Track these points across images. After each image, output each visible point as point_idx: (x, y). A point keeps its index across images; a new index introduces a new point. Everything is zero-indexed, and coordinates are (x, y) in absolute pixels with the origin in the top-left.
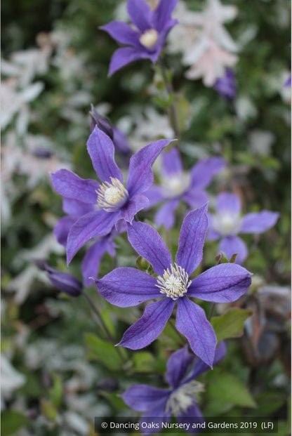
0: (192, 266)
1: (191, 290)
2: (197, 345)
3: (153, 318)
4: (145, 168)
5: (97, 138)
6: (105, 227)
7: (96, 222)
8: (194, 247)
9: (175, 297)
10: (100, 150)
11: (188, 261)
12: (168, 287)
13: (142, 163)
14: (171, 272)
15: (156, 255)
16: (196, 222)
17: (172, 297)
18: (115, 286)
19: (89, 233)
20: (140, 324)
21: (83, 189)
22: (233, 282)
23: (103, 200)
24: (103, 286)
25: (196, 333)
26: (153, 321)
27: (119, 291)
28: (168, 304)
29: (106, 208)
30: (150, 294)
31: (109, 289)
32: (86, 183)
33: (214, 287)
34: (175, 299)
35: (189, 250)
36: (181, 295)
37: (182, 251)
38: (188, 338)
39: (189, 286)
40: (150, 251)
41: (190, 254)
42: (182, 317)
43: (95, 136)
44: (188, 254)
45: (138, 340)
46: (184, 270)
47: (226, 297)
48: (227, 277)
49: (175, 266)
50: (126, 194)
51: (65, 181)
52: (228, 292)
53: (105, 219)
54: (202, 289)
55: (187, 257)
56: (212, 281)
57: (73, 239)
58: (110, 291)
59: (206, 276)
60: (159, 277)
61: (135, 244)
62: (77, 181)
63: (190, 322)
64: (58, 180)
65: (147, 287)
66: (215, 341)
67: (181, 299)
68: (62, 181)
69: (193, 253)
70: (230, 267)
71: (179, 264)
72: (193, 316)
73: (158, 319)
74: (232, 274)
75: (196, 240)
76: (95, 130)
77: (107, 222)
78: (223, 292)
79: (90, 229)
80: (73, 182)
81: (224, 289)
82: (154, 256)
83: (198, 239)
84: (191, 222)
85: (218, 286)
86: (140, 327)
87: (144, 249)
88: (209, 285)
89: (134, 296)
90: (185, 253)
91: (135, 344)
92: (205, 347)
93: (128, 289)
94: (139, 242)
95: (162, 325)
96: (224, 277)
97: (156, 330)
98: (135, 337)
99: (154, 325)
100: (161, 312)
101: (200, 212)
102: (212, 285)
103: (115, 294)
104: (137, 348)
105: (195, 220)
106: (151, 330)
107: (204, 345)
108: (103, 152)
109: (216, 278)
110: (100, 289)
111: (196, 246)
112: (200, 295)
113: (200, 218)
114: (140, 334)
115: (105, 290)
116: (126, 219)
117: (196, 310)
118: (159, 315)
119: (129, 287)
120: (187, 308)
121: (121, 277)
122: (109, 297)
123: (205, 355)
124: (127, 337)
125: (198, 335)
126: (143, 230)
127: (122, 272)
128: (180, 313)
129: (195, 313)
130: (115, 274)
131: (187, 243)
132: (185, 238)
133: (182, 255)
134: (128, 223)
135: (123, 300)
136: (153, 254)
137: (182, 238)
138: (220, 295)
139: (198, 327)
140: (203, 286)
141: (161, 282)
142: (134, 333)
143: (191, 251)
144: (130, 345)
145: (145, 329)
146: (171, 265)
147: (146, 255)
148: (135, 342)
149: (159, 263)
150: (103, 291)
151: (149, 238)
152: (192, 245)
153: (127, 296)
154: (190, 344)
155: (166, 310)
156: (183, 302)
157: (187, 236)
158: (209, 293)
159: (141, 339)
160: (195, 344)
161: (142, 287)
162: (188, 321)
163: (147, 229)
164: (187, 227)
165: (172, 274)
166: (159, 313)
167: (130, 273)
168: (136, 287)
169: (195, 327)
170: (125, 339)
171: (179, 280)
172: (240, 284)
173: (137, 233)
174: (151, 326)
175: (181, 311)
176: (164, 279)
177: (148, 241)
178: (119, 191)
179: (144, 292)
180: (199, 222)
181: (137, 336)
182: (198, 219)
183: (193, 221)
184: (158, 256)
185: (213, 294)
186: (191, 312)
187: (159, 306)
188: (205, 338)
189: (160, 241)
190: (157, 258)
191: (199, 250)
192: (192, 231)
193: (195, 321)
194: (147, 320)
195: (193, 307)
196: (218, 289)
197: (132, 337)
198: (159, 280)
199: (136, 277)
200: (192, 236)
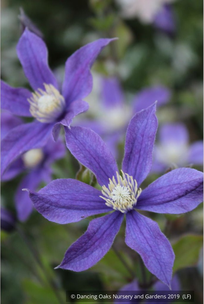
0: (140, 175)
1: (141, 201)
2: (152, 262)
3: (98, 236)
4: (82, 72)
5: (27, 43)
6: (40, 140)
7: (28, 136)
8: (142, 152)
9: (123, 210)
10: (31, 55)
11: (136, 170)
12: (114, 198)
13: (80, 67)
14: (117, 183)
15: (99, 164)
16: (144, 124)
17: (119, 209)
18: (53, 200)
19: (21, 147)
20: (83, 241)
21: (14, 100)
22: (189, 187)
23: (37, 109)
24: (40, 199)
25: (149, 249)
26: (99, 239)
27: (58, 206)
28: (114, 220)
29: (40, 118)
30: (94, 208)
31: (47, 203)
32: (16, 93)
34: (123, 212)
35: (137, 156)
36: (130, 206)
37: (129, 158)
38: (140, 254)
39: (138, 195)
40: (93, 160)
41: (138, 163)
42: (132, 233)
43: (25, 39)
44: (136, 161)
45: (82, 260)
46: (132, 177)
47: (182, 206)
48: (182, 184)
49: (121, 174)
52: (184, 201)
53: (39, 133)
54: (153, 199)
55: (135, 165)
56: (165, 190)
57: (5, 155)
58: (47, 205)
59: (157, 185)
60: (104, 188)
61: (75, 152)
62: (7, 91)
63: (142, 237)
65: (90, 201)
66: (172, 256)
67: (130, 212)
69: (141, 160)
70: (184, 173)
71: (127, 171)
72: (144, 231)
73: (105, 236)
74: (187, 179)
75: (144, 146)
76: (25, 34)
77: (41, 135)
78: (178, 201)
81: (180, 197)
82: (97, 165)
83: (146, 143)
84: (138, 125)
85: (173, 194)
86: (83, 245)
87: (85, 157)
88: (162, 194)
89: (75, 211)
90: (132, 160)
91: (78, 266)
92: (161, 263)
93: (68, 203)
94: (79, 149)
95: (109, 243)
96: (179, 184)
97: (103, 248)
98: (78, 257)
99: (100, 243)
100: (108, 229)
101: (148, 113)
102: (166, 194)
103: (54, 209)
104: (81, 269)
105: (143, 122)
106: (97, 249)
107: (159, 262)
108: (35, 57)
109: (169, 186)
110: (36, 203)
111: (145, 152)
112: (152, 207)
113: (148, 120)
114: (84, 253)
115: (42, 204)
116: (63, 123)
117: (147, 224)
118: (105, 231)
119: (69, 201)
120: (137, 223)
121: (59, 190)
122: (46, 212)
123: (162, 273)
124: (69, 257)
125: (152, 251)
126: (84, 137)
127: (60, 184)
128: (129, 228)
129: (147, 228)
130: (52, 187)
131: (134, 149)
132: (132, 143)
133: (128, 163)
134: (66, 127)
135: (63, 216)
136: (95, 163)
137: (128, 143)
138: (174, 205)
139: (151, 243)
140: (154, 196)
141: (107, 194)
142: (77, 251)
143: (139, 157)
144: (72, 267)
145: (90, 248)
146: (117, 173)
147: (88, 164)
148: (78, 263)
149: (102, 173)
150: (39, 205)
151: (90, 145)
152: (140, 150)
153: (67, 211)
154: (143, 260)
155: (112, 226)
156: (133, 217)
157: (134, 141)
158: (162, 204)
159: (86, 259)
160: (149, 260)
161: (85, 201)
162: (140, 236)
163: (88, 134)
164: (134, 131)
165: (119, 184)
166: (105, 229)
167: (70, 185)
168: (77, 200)
169: (148, 243)
170: (67, 259)
171: (128, 189)
172: (198, 189)
173: (76, 139)
174: (96, 244)
175: (130, 227)
176: (110, 191)
177: (89, 147)
178: (54, 98)
179: (87, 206)
180: (146, 125)
181: (80, 256)
182: (146, 120)
183: (140, 124)
184: (102, 165)
185: (167, 204)
186: (142, 227)
187: (104, 222)
188: (160, 254)
189: (103, 147)
190: (100, 167)
191: (149, 156)
192: (139, 135)
193: (148, 236)
194: (92, 237)
195: (144, 221)
196: (173, 198)
197: (76, 257)
198: (104, 191)
199: (76, 190)
200: (140, 140)
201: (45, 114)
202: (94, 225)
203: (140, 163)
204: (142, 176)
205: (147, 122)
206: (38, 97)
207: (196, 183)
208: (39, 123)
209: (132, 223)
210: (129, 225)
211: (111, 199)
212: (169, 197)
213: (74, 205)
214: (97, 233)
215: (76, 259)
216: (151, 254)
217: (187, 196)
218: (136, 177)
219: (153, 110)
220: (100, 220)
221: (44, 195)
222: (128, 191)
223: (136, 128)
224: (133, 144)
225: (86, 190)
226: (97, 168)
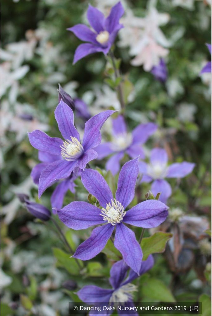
0: (127, 201)
1: (126, 218)
2: (129, 258)
3: (98, 238)
4: (95, 130)
5: (62, 109)
6: (66, 172)
7: (59, 168)
8: (128, 187)
10: (64, 117)
11: (124, 198)
12: (109, 216)
13: (94, 126)
14: (112, 206)
16: (131, 170)
17: (112, 223)
18: (71, 214)
19: (55, 176)
20: (88, 242)
21: (51, 145)
22: (155, 213)
23: (65, 152)
24: (63, 214)
25: (128, 249)
26: (98, 240)
27: (74, 218)
28: (109, 229)
29: (67, 158)
30: (97, 220)
31: (67, 216)
32: (53, 140)
34: (114, 225)
35: (125, 189)
36: (119, 222)
37: (120, 190)
38: (122, 253)
39: (124, 215)
40: (97, 190)
41: (125, 194)
42: (119, 238)
43: (60, 106)
44: (124, 192)
45: (87, 253)
46: (120, 204)
47: (150, 224)
48: (151, 210)
49: (114, 201)
50: (82, 149)
51: (39, 138)
52: (152, 221)
53: (67, 166)
54: (133, 217)
55: (124, 194)
56: (141, 212)
57: (44, 180)
58: (68, 218)
59: (137, 208)
60: (103, 209)
61: (86, 185)
62: (47, 139)
63: (124, 241)
64: (34, 138)
65: (95, 216)
66: (141, 255)
67: (119, 225)
68: (36, 138)
69: (128, 192)
70: (153, 203)
71: (118, 200)
72: (126, 237)
73: (102, 239)
74: (155, 208)
75: (130, 183)
76: (60, 103)
77: (67, 168)
78: (148, 221)
79: (56, 173)
80: (44, 139)
81: (149, 218)
82: (100, 194)
83: (131, 182)
84: (127, 170)
85: (145, 216)
86: (88, 244)
87: (93, 188)
88: (139, 215)
89: (85, 222)
90: (122, 192)
91: (84, 256)
92: (134, 259)
93: (80, 217)
94: (89, 183)
95: (104, 243)
96: (149, 210)
97: (100, 246)
98: (84, 251)
99: (98, 243)
100: (104, 234)
101: (133, 163)
102: (141, 215)
103: (71, 220)
104: (86, 259)
105: (130, 168)
106: (96, 246)
107: (133, 258)
108: (66, 118)
109: (143, 210)
110: (60, 216)
111: (130, 187)
112: (132, 222)
114: (88, 249)
115: (64, 217)
117: (129, 233)
118: (102, 236)
119: (81, 215)
120: (122, 231)
121: (76, 208)
122: (67, 222)
123: (134, 265)
124: (79, 251)
125: (130, 251)
126: (92, 175)
127: (76, 204)
128: (117, 235)
129: (128, 235)
130: (71, 206)
131: (124, 185)
132: (122, 181)
133: (120, 193)
135: (77, 225)
136: (99, 192)
137: (120, 181)
138: (146, 222)
139: (130, 245)
140: (134, 215)
141: (104, 212)
142: (84, 248)
143: (127, 190)
144: (81, 257)
145: (92, 246)
146: (112, 200)
147: (94, 193)
148: (84, 255)
149: (103, 198)
150: (62, 218)
151: (96, 181)
152: (127, 186)
153: (79, 222)
154: (123, 257)
155: (107, 232)
156: (120, 227)
157: (124, 180)
158: (139, 221)
159: (89, 252)
160: (127, 257)
161: (91, 216)
162: (123, 240)
163: (95, 174)
164: (124, 174)
166: (102, 234)
167: (82, 205)
168: (86, 215)
169: (128, 245)
170: (77, 252)
171: (118, 211)
172: (160, 215)
173: (88, 177)
174: (96, 243)
175: (118, 233)
176: (107, 210)
177: (96, 182)
178: (77, 146)
179: (92, 219)
181: (86, 251)
182: (132, 167)
183: (128, 169)
184: (103, 193)
185: (142, 221)
186: (125, 234)
187: (102, 229)
188: (134, 253)
189: (104, 183)
190: (102, 195)
191: (132, 190)
192: (127, 176)
193: (128, 240)
194: (94, 239)
195: (127, 231)
196: (145, 218)
197: (83, 251)
199: (86, 208)
200: (127, 179)
202: (96, 232)
203: (127, 193)
204: (128, 202)
205: (133, 169)
206: (67, 145)
207: (159, 211)
209: (119, 231)
210: (117, 232)
211: (107, 216)
212: (143, 218)
213: (84, 218)
215: (83, 252)
216: (128, 252)
217: (154, 218)
218: (123, 204)
219: (136, 162)
220: (100, 228)
221: (65, 211)
223: (126, 172)
224: (123, 181)
225: (92, 209)
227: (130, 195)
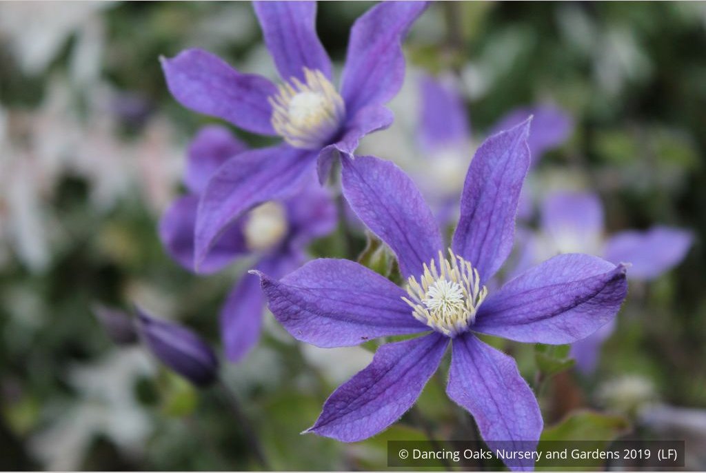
0: (488, 263)
1: (485, 316)
2: (497, 434)
3: (393, 376)
4: (384, 50)
6: (288, 183)
7: (264, 174)
8: (494, 218)
9: (447, 328)
10: (282, 9)
11: (479, 253)
12: (429, 303)
13: (380, 39)
14: (439, 274)
15: (405, 236)
16: (502, 161)
17: (439, 326)
18: (308, 298)
19: (250, 195)
20: (362, 382)
21: (239, 99)
22: (584, 290)
23: (286, 120)
24: (281, 294)
25: (493, 408)
26: (394, 383)
27: (316, 311)
28: (429, 351)
29: (292, 138)
30: (389, 324)
31: (295, 303)
32: (245, 86)
33: (538, 308)
35: (484, 225)
36: (462, 322)
37: (467, 226)
38: (474, 415)
39: (480, 302)
40: (393, 226)
41: (484, 239)
42: (462, 376)
44: (480, 235)
45: (358, 422)
46: (469, 265)
47: (566, 329)
48: (569, 284)
49: (448, 257)
50: (339, 109)
51: (198, 78)
52: (570, 318)
54: (510, 313)
55: (478, 242)
56: (535, 296)
57: (213, 208)
58: (295, 308)
59: (521, 286)
60: (411, 281)
61: (358, 206)
62: (227, 79)
63: (480, 387)
64: (182, 77)
65: (382, 309)
66: (538, 425)
67: (463, 338)
68: (192, 78)
69: (492, 232)
70: (577, 263)
71: (461, 252)
72: (487, 374)
73: (406, 379)
74: (583, 275)
75: (499, 204)
77: (290, 174)
78: (559, 319)
79: (253, 188)
80: (216, 82)
81: (563, 310)
82: (402, 238)
83: (504, 199)
84: (490, 162)
85: (550, 304)
86: (362, 390)
87: (378, 219)
88: (528, 303)
89: (351, 325)
90: (474, 233)
91: (348, 431)
92: (515, 437)
93: (338, 307)
94: (367, 202)
95: (414, 392)
96: (564, 284)
97: (401, 401)
98: (349, 414)
99: (395, 391)
100: (413, 366)
101: (511, 140)
102: (536, 303)
103: (307, 317)
104: (354, 438)
105: (500, 157)
106: (388, 402)
107: (511, 433)
108: (290, 14)
109: (543, 288)
110: (273, 300)
111: (500, 217)
112: (506, 330)
113: (510, 153)
114: (362, 408)
115: (285, 303)
116: (340, 147)
117: (495, 361)
118: (408, 370)
119: (340, 303)
120: (473, 359)
121: (322, 282)
122: (292, 322)
124: (331, 412)
125: (499, 413)
126: (378, 177)
127: (324, 269)
128: (457, 369)
129: (493, 369)
130: (308, 274)
131: (478, 210)
132: (475, 198)
133: (465, 239)
134: (344, 156)
135: (325, 332)
136: (397, 232)
137: (468, 196)
138: (551, 326)
139: (498, 397)
140: (512, 307)
142: (347, 402)
143: (488, 227)
144: (337, 432)
145: (375, 398)
146: (440, 253)
147: (383, 233)
148: (349, 425)
149: (411, 254)
150: (279, 306)
151: (391, 195)
152: (491, 214)
153: (333, 324)
154: (479, 427)
155: (423, 362)
156: (466, 347)
157: (480, 193)
158: (527, 323)
159: (365, 419)
160: (492, 430)
161: (371, 307)
162: (476, 384)
163: (388, 173)
164: (480, 172)
165: (442, 277)
166: (408, 366)
167: (344, 272)
168: (358, 304)
169: (492, 398)
170: (327, 415)
171: (459, 287)
172: (599, 296)
173: (364, 182)
174: (388, 392)
175: (458, 365)
176: (422, 288)
177: (388, 200)
178: (323, 99)
179: (374, 318)
180: (508, 162)
181: (354, 413)
182: (506, 154)
183: (495, 160)
184: (410, 237)
185: (537, 323)
186: (483, 367)
187: (408, 352)
188: (514, 419)
189: (416, 202)
190: (408, 242)
191: (507, 226)
192: (490, 183)
193: (492, 384)
194: (381, 377)
195: (487, 355)
196: (549, 312)
197: (344, 414)
198: (411, 288)
199: (356, 284)
200: (492, 193)
201: (303, 130)
202: (386, 354)
203: (489, 238)
204: (491, 265)
205: (509, 158)
206: (290, 96)
207: (596, 282)
208: (288, 148)
209: (463, 359)
210: (457, 363)
211: (425, 306)
212: (542, 310)
213: (348, 313)
214: (390, 372)
215: (345, 417)
216: (495, 418)
217: (579, 308)
218: (480, 266)
219: (522, 135)
220: (400, 346)
221: (290, 287)
222: (460, 291)
223: (486, 168)
224: (477, 199)
225: (374, 286)
226: (401, 242)
227: (501, 243)
